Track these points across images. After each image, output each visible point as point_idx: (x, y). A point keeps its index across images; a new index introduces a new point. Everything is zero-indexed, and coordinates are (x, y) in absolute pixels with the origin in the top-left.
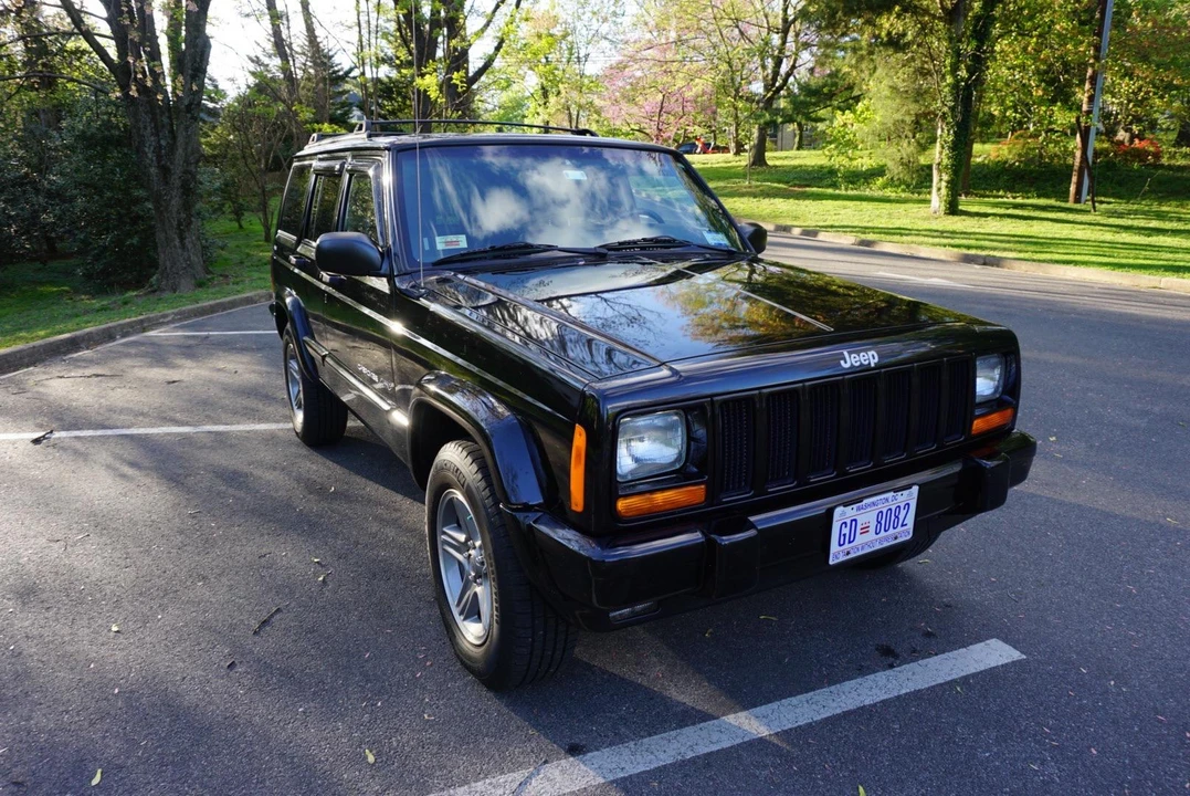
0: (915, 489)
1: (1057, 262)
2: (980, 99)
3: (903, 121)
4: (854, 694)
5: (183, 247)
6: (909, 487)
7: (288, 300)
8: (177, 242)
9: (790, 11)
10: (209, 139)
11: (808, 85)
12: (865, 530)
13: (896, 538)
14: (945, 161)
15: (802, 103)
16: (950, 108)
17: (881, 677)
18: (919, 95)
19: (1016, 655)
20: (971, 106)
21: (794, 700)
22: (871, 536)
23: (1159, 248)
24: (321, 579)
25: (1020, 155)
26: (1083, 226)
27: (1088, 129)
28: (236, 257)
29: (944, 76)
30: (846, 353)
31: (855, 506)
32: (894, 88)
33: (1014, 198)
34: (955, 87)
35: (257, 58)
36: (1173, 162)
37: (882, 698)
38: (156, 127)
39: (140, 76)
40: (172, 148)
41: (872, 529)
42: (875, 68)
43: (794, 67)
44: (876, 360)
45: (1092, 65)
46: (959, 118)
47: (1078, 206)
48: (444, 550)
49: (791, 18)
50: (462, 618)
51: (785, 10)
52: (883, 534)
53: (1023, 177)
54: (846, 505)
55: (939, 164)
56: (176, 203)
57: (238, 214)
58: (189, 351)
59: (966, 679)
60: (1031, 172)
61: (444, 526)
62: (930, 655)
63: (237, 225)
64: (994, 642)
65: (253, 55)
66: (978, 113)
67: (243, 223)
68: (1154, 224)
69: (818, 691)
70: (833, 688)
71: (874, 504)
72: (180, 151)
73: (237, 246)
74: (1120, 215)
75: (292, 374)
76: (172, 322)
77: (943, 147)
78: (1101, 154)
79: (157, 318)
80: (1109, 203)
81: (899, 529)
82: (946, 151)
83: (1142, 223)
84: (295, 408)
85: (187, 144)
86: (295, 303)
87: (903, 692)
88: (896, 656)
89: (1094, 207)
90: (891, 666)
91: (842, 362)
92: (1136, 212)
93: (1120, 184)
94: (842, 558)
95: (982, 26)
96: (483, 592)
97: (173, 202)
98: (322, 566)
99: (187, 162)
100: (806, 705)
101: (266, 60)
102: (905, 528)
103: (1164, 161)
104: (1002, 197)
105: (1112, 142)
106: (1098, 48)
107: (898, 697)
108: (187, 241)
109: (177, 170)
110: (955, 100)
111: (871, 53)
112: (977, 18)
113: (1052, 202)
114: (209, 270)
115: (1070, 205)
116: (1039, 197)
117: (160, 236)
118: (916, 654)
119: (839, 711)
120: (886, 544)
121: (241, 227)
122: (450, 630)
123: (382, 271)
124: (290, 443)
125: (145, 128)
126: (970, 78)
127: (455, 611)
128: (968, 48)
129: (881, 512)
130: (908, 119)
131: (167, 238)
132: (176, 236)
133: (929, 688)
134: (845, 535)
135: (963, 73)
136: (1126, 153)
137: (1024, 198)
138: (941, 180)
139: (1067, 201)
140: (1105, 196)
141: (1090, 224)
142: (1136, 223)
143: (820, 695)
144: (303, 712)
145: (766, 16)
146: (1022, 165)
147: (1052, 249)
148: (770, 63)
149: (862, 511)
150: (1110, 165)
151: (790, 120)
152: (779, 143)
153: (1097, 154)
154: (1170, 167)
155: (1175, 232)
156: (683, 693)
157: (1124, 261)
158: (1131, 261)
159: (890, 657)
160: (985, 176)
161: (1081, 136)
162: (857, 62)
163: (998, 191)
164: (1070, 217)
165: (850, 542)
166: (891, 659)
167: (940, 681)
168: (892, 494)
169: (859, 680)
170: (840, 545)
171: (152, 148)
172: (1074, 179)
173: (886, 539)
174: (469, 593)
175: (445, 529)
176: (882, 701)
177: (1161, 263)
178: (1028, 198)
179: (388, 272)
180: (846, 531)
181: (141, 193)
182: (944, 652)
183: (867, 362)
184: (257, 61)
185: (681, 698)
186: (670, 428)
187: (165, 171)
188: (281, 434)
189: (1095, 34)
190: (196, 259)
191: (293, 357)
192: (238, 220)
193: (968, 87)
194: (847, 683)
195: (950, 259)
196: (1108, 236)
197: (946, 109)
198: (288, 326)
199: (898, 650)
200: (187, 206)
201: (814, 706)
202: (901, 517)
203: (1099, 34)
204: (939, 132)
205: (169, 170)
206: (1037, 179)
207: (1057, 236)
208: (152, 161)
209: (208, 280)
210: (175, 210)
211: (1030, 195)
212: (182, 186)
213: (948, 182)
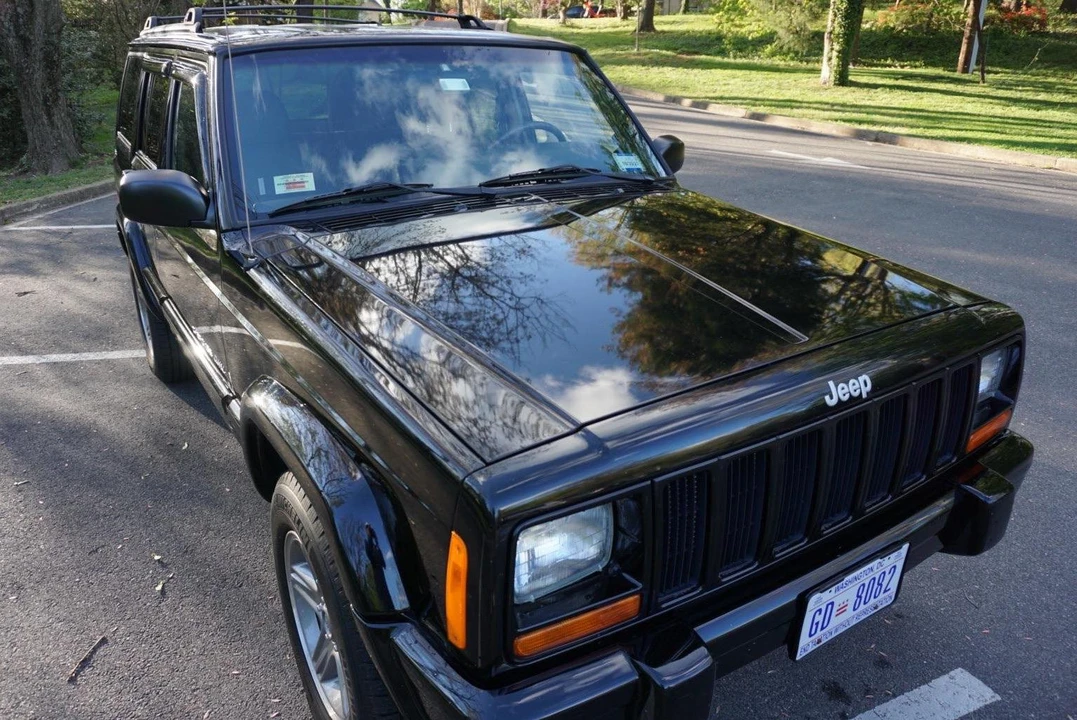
0: (905, 548)
1: (950, 139)
5: (52, 124)
6: (899, 547)
8: (45, 119)
14: (838, 30)
22: (847, 615)
23: (1050, 124)
24: (159, 586)
25: (907, 23)
26: (972, 99)
31: (834, 588)
33: (902, 67)
36: (1059, 29)
40: (31, 16)
44: (869, 388)
47: (965, 76)
50: (320, 677)
53: (910, 45)
55: (831, 33)
56: (39, 76)
60: (919, 39)
68: (1042, 96)
71: (856, 579)
72: (39, 20)
74: (1009, 86)
76: (37, 211)
77: (835, 15)
78: (990, 20)
79: (20, 208)
80: (996, 73)
82: (839, 19)
83: (1031, 96)
89: (983, 78)
92: (1022, 83)
93: (1007, 53)
97: (36, 76)
99: (48, 32)
102: (887, 593)
103: (1050, 29)
104: (890, 66)
105: (1000, 9)
108: (55, 118)
109: (38, 41)
113: (940, 71)
114: (82, 148)
115: (957, 75)
116: (926, 65)
117: (26, 113)
120: (864, 617)
131: (33, 115)
132: (43, 113)
136: (1013, 20)
137: (912, 67)
138: (832, 49)
139: (955, 71)
140: (992, 65)
141: (979, 96)
142: (1024, 95)
146: (909, 33)
147: (944, 124)
150: (997, 33)
152: (665, 5)
153: (986, 22)
154: (1056, 35)
155: (1064, 106)
157: (1017, 138)
158: (1024, 139)
160: (873, 44)
163: (886, 60)
164: (960, 88)
165: (822, 628)
168: (877, 561)
172: (964, 48)
174: (327, 653)
177: (1054, 140)
178: (916, 67)
183: (857, 394)
187: (25, 42)
190: (67, 137)
195: (841, 134)
196: (998, 110)
200: (52, 81)
205: (30, 41)
206: (926, 47)
207: (948, 109)
208: (9, 30)
209: (83, 159)
210: (39, 84)
211: (917, 64)
212: (45, 59)
213: (839, 52)
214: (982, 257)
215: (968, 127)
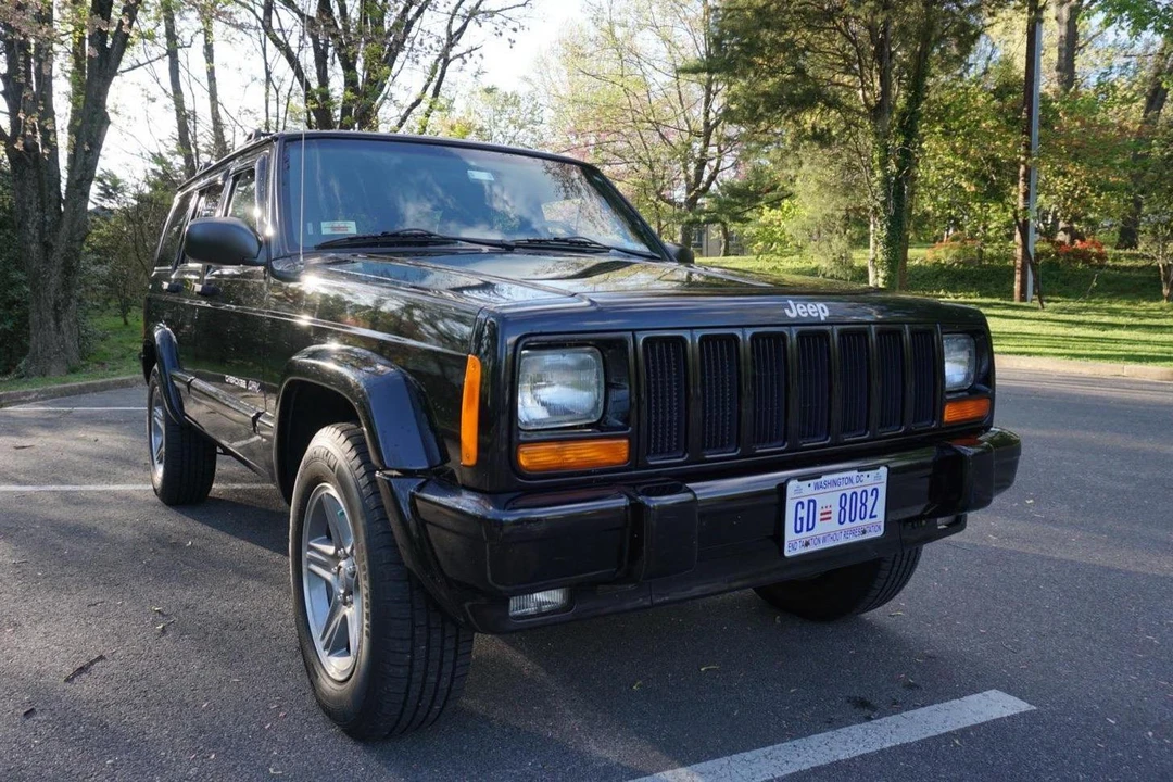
0: (883, 471)
1: (1010, 353)
2: (912, 194)
3: (833, 216)
4: (825, 748)
5: (58, 329)
6: (876, 467)
7: (157, 334)
8: (52, 324)
9: (712, 115)
10: (101, 230)
11: (732, 185)
12: (826, 517)
13: (864, 532)
14: (880, 257)
15: (727, 202)
16: (881, 203)
17: (857, 730)
18: (848, 189)
19: (1024, 706)
20: (903, 200)
21: (748, 755)
22: (832, 525)
23: (1117, 341)
24: (160, 627)
25: (958, 257)
26: (1031, 322)
27: (1026, 223)
28: (117, 352)
29: (873, 170)
30: (790, 302)
31: (812, 482)
32: (823, 185)
33: (956, 297)
34: (886, 181)
35: (160, 155)
36: (1117, 263)
37: (860, 752)
38: (42, 203)
39: (29, 133)
40: (57, 225)
41: (835, 516)
42: (801, 163)
43: (717, 171)
44: (827, 314)
45: (1024, 163)
46: (892, 211)
47: (1024, 304)
48: (311, 571)
49: (712, 123)
50: (327, 652)
51: (707, 114)
52: (847, 524)
53: (963, 277)
54: (801, 478)
55: (874, 260)
56: (55, 280)
57: (125, 309)
58: (49, 424)
59: (964, 733)
60: (972, 272)
61: (312, 537)
62: (916, 707)
63: (122, 321)
64: (993, 694)
65: (156, 151)
66: (911, 209)
67: (129, 319)
68: (1107, 319)
69: (777, 746)
70: (796, 742)
71: (835, 483)
72: (65, 227)
73: (121, 342)
74: (1071, 312)
75: (155, 422)
76: (36, 399)
77: (876, 243)
78: (1043, 254)
79: (18, 396)
80: (1057, 302)
81: (868, 520)
82: (881, 247)
83: (1095, 319)
84: (156, 462)
85: (73, 220)
86: (165, 335)
87: (887, 745)
88: (874, 709)
89: (1042, 305)
90: (869, 719)
91: (787, 311)
92: (1086, 309)
93: (1066, 283)
94: (801, 550)
95: (908, 123)
96: (355, 615)
97: (52, 281)
98: (164, 615)
99: (71, 239)
100: (763, 760)
101: (170, 159)
102: (873, 520)
103: (1109, 262)
105: (1053, 242)
106: (1028, 146)
107: (882, 752)
108: (62, 324)
109: (60, 248)
110: (887, 194)
111: (797, 148)
112: (903, 115)
113: (997, 300)
114: (85, 355)
115: (1016, 302)
116: (981, 296)
117: (34, 317)
118: (896, 706)
119: (806, 767)
120: (852, 539)
121: (126, 323)
122: (311, 669)
123: (258, 260)
124: (147, 503)
125: (31, 203)
126: (900, 172)
127: (319, 645)
128: (897, 143)
129: (845, 495)
130: (839, 214)
131: (41, 319)
132: (51, 317)
133: (919, 742)
134: (802, 519)
135: (893, 167)
136: (1067, 254)
137: (966, 297)
138: (878, 276)
139: (1013, 300)
140: (1052, 295)
141: (1040, 320)
142: (1087, 319)
143: (782, 750)
144: (113, 764)
145: (687, 121)
146: (961, 266)
147: (1002, 342)
148: (692, 167)
149: (821, 490)
150: (1053, 265)
151: (714, 221)
152: (705, 252)
153: (1038, 256)
154: (1115, 268)
155: (1130, 327)
156: (606, 747)
157: (1080, 352)
158: (1089, 352)
159: (865, 708)
160: (923, 277)
161: (1020, 230)
162: (782, 157)
163: (939, 291)
164: (1018, 313)
165: (808, 530)
166: (867, 712)
167: (932, 733)
168: (855, 473)
169: (830, 733)
170: (797, 532)
171: (35, 224)
172: (1018, 277)
173: (853, 532)
174: (338, 619)
175: (311, 544)
176: (862, 756)
177: (1121, 353)
178: (970, 297)
179: (265, 260)
180: (803, 513)
181: (20, 276)
182: (932, 704)
183: (816, 315)
184: (159, 159)
185: (604, 753)
186: (583, 366)
187: (47, 247)
188: (138, 494)
189: (1023, 133)
190: (71, 344)
191: (159, 404)
192: (124, 316)
193: (898, 181)
194: (815, 737)
196: (1061, 330)
197: (877, 204)
198: (156, 367)
199: (875, 703)
200: (66, 286)
201: (774, 762)
202: (869, 504)
203: (1028, 132)
204: (872, 227)
205: (52, 246)
206: (979, 279)
207: (1006, 330)
208: (34, 237)
209: (83, 366)
210: (53, 289)
211: (972, 294)
212: (63, 264)
213: (885, 278)
214: (1038, 433)
215: (1028, 344)
